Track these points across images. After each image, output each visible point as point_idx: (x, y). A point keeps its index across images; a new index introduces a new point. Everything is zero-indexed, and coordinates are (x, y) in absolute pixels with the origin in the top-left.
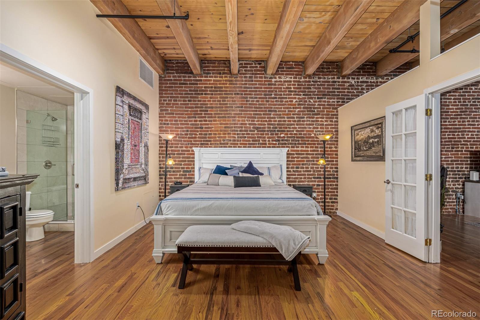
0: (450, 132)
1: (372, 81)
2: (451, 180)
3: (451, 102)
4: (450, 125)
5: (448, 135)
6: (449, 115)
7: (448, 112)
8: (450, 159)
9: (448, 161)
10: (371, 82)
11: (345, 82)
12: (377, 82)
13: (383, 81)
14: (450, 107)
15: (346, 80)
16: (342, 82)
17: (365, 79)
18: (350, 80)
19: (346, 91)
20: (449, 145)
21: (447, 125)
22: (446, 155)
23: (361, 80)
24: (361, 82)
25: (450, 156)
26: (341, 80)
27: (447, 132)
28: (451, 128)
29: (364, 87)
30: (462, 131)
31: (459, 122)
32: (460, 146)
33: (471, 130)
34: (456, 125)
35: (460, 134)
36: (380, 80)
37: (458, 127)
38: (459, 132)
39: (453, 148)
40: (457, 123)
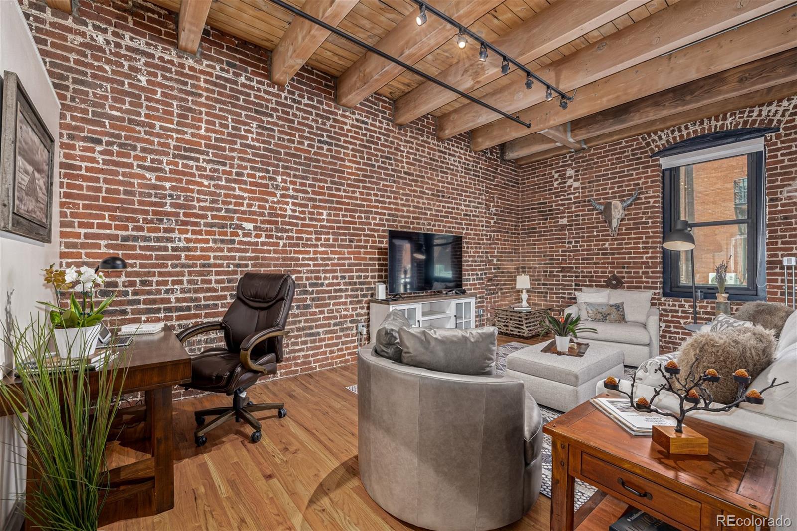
0: (346, 210)
1: (167, 57)
2: (348, 300)
3: (347, 155)
4: (346, 197)
5: (344, 216)
6: (344, 178)
8: (347, 262)
9: (343, 265)
10: (161, 59)
11: (67, 29)
12: (182, 66)
13: (198, 67)
14: (347, 164)
15: (69, 23)
17: (141, 45)
18: (89, 31)
19: (73, 56)
20: (344, 234)
21: (341, 197)
22: (340, 253)
23: (128, 42)
24: (130, 49)
25: (347, 255)
28: (348, 204)
29: (139, 65)
30: (365, 212)
31: (361, 193)
32: (362, 238)
33: (379, 210)
34: (356, 199)
35: (363, 215)
36: (190, 62)
37: (359, 202)
38: (361, 212)
39: (351, 241)
40: (357, 195)
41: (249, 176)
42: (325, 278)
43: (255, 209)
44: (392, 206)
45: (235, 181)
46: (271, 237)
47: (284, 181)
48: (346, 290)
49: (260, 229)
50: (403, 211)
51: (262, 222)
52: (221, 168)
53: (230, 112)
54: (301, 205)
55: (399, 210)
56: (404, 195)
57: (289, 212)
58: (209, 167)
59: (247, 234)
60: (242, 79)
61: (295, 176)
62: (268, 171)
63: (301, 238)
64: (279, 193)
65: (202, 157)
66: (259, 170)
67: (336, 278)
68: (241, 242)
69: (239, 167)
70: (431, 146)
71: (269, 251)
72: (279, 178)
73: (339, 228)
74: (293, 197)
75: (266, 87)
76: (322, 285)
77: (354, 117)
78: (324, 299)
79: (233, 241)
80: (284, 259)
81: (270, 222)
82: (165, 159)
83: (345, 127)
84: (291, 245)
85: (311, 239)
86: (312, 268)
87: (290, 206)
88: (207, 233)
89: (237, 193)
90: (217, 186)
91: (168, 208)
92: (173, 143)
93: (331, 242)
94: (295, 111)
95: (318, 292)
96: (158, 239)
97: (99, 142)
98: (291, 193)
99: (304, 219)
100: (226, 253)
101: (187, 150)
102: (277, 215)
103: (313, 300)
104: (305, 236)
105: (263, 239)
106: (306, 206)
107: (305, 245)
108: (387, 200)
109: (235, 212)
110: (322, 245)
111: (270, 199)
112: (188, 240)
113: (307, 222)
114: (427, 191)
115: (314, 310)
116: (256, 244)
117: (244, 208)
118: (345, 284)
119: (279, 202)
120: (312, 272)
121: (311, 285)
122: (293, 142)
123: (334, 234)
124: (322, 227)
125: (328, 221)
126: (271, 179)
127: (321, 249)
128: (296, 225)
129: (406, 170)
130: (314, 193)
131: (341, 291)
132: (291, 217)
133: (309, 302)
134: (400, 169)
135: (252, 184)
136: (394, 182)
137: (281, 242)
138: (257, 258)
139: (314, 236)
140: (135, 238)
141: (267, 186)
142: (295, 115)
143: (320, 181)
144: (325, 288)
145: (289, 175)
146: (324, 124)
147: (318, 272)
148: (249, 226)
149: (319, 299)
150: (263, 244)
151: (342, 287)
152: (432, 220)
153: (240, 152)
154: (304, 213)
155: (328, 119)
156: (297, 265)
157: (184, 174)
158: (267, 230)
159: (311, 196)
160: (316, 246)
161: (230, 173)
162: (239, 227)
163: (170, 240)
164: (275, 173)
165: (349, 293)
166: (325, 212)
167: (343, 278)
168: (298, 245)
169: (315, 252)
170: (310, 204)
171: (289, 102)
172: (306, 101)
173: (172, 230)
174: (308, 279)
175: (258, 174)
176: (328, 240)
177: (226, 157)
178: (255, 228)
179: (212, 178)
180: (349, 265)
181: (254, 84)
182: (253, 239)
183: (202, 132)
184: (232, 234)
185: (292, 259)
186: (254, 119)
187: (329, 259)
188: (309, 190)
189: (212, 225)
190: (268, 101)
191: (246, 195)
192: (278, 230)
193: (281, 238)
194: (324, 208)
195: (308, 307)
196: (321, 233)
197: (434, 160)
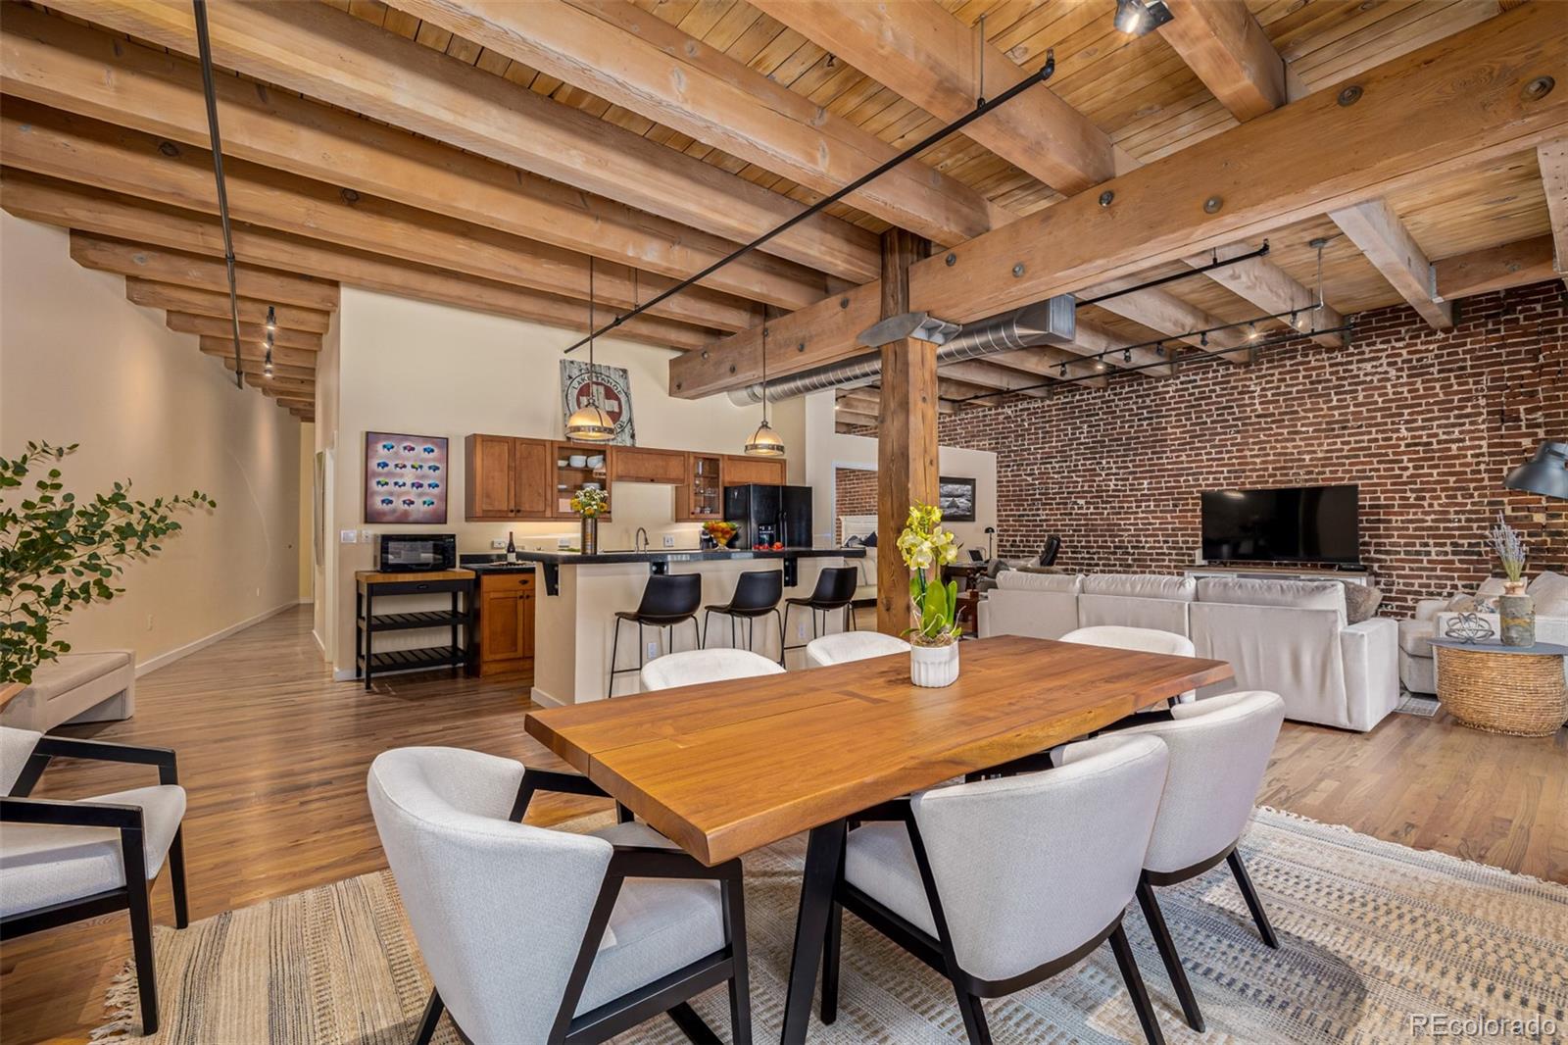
0: (1169, 476)
2: (1173, 564)
3: (1171, 422)
4: (1168, 463)
5: (1166, 482)
6: (1167, 446)
7: (1166, 440)
8: (1170, 526)
9: (1167, 529)
11: (999, 414)
14: (1170, 430)
15: (1000, 410)
16: (996, 414)
17: (1025, 406)
18: (1006, 410)
19: (1000, 426)
20: (1168, 500)
21: (1163, 464)
22: (1162, 518)
23: (1020, 407)
24: (1021, 410)
26: (993, 412)
27: (1164, 476)
28: (1172, 470)
29: (1025, 417)
30: (1194, 474)
31: (1188, 456)
32: (1190, 501)
33: (1214, 470)
34: (1182, 462)
35: (1190, 478)
36: (1048, 402)
37: (1185, 465)
38: (1188, 475)
39: (1175, 505)
40: (1184, 458)
41: (1082, 465)
42: (1146, 542)
43: (1086, 488)
44: (1234, 461)
45: (1073, 471)
46: (1098, 508)
47: (1108, 463)
48: (1170, 554)
49: (1090, 503)
50: (1255, 463)
51: (1092, 498)
52: (1064, 464)
53: (1069, 424)
54: (1122, 480)
55: (1247, 464)
56: (1254, 443)
57: (1112, 487)
58: (1057, 466)
59: (1080, 508)
60: (1077, 397)
61: (1117, 456)
62: (1095, 458)
63: (1123, 508)
64: (1103, 473)
65: (1053, 460)
66: (1089, 459)
67: (1159, 542)
68: (1076, 514)
69: (1076, 460)
70: (1313, 364)
71: (1096, 520)
72: (1104, 461)
73: (1160, 494)
74: (1116, 474)
75: (1094, 395)
76: (1143, 547)
77: (1178, 382)
78: (1145, 560)
79: (1071, 514)
80: (1108, 525)
81: (1096, 497)
82: (1035, 467)
83: (1167, 396)
84: (1113, 514)
85: (1131, 508)
86: (1133, 532)
87: (1114, 482)
88: (1057, 509)
89: (1075, 479)
90: (1062, 478)
91: (1037, 496)
92: (1039, 456)
93: (1152, 508)
94: (1117, 402)
95: (1139, 554)
96: (1033, 515)
97: (1009, 466)
98: (1114, 471)
99: (1125, 491)
100: (1067, 522)
101: (1047, 458)
102: (1102, 491)
103: (1134, 560)
104: (1126, 505)
105: (1092, 510)
106: (1128, 479)
107: (1126, 513)
108: (1226, 456)
109: (1072, 493)
110: (1142, 512)
111: (1097, 479)
112: (1047, 515)
113: (1128, 493)
114: (1304, 429)
115: (1135, 569)
116: (1087, 514)
117: (1079, 489)
118: (1169, 548)
119: (1104, 480)
120: (1133, 536)
121: (1133, 547)
122: (1115, 429)
123: (1154, 500)
124: (1142, 495)
125: (1149, 489)
126: (1098, 463)
127: (1141, 515)
128: (1119, 496)
129: (1260, 412)
130: (1134, 467)
131: (1164, 554)
132: (1114, 491)
133: (1130, 562)
134: (1248, 414)
135: (1084, 471)
136: (1238, 432)
137: (1106, 512)
138: (1087, 525)
139: (1134, 505)
140: (1023, 516)
141: (1095, 470)
142: (1116, 406)
143: (1141, 454)
144: (1146, 551)
145: (1112, 457)
146: (1144, 402)
147: (1139, 536)
148: (1081, 502)
149: (1139, 560)
150: (1091, 514)
151: (1165, 551)
152: (1316, 466)
153: (1076, 449)
154: (1125, 485)
155: (1148, 395)
156: (1119, 530)
157: (1044, 473)
158: (1094, 503)
159: (1132, 469)
160: (1137, 513)
161: (1070, 466)
162: (1075, 503)
163: (1038, 515)
164: (1101, 458)
165: (1174, 557)
166: (1145, 482)
167: (1166, 542)
168: (1120, 513)
169: (1135, 519)
170: (1131, 477)
171: (1112, 397)
172: (1127, 389)
173: (1038, 509)
174: (1129, 542)
175: (1088, 462)
176: (1149, 506)
177: (1067, 456)
178: (1086, 503)
179: (1059, 473)
180: (1173, 529)
181: (1085, 397)
182: (1084, 511)
183: (1054, 444)
184: (1072, 508)
185: (1115, 525)
186: (1085, 422)
187: (1150, 524)
188: (1130, 465)
189: (1059, 504)
190: (1095, 404)
191: (1080, 480)
192: (1103, 502)
193: (1106, 508)
194: (1145, 478)
195: (1129, 566)
196: (1141, 501)
197: (1319, 382)
